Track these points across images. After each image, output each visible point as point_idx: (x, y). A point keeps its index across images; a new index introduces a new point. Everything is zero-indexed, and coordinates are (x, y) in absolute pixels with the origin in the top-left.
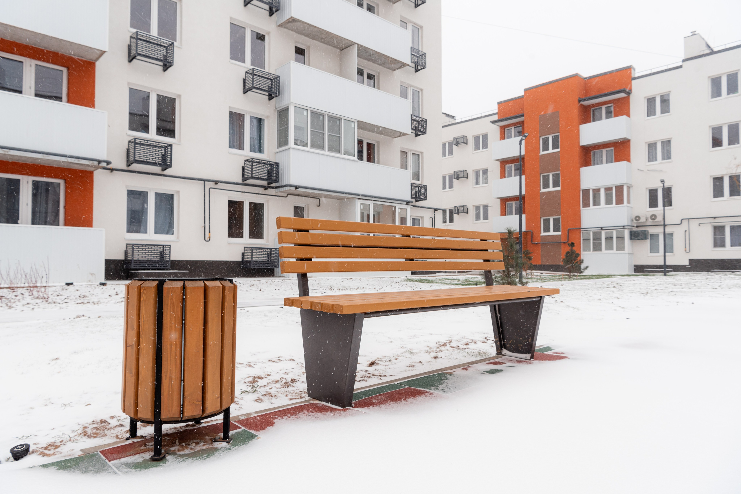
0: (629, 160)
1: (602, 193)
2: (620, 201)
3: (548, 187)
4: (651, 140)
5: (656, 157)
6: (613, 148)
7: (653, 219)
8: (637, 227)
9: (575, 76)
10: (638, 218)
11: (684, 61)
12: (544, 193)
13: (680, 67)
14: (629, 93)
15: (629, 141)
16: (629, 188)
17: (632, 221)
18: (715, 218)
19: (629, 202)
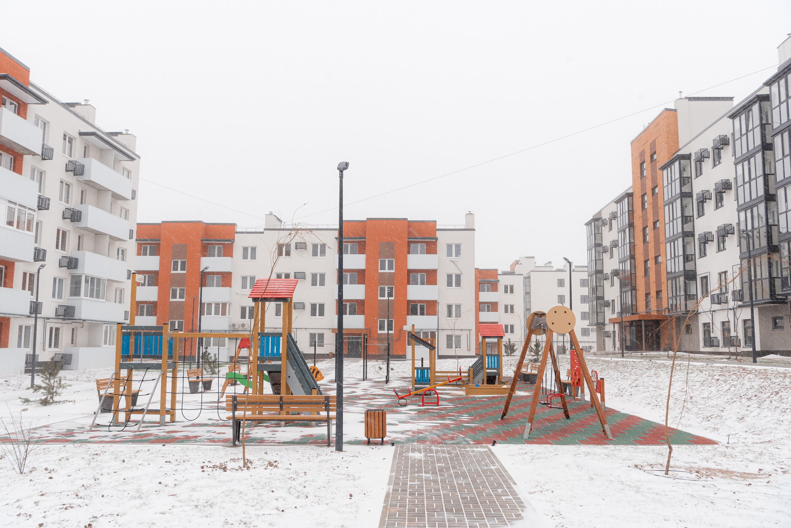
0: (230, 286)
1: (213, 306)
2: (224, 314)
3: (176, 298)
4: (245, 274)
5: (246, 286)
6: (221, 276)
7: (243, 327)
8: (233, 331)
9: (200, 222)
10: (234, 325)
11: (265, 229)
12: (172, 302)
13: (263, 233)
14: (233, 242)
15: (231, 273)
16: (230, 304)
17: (230, 326)
18: (276, 328)
19: (229, 315)
